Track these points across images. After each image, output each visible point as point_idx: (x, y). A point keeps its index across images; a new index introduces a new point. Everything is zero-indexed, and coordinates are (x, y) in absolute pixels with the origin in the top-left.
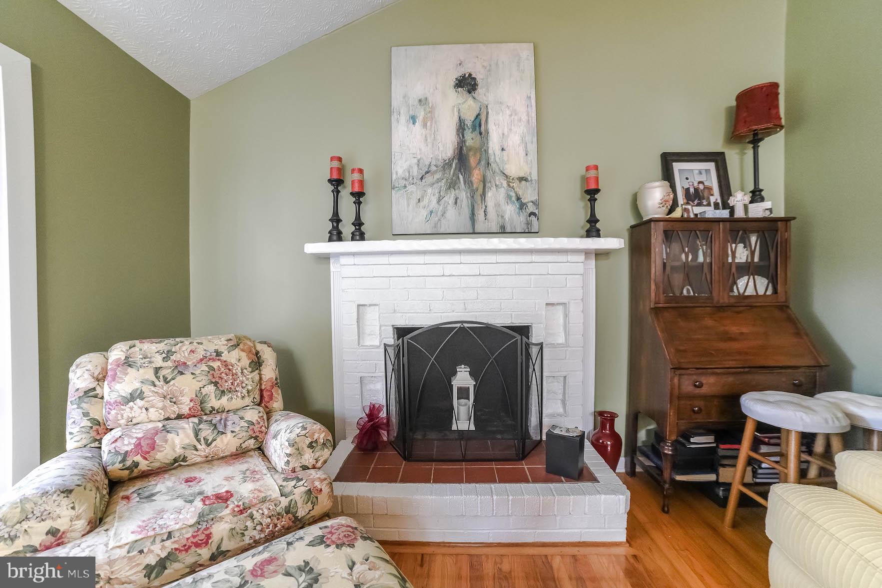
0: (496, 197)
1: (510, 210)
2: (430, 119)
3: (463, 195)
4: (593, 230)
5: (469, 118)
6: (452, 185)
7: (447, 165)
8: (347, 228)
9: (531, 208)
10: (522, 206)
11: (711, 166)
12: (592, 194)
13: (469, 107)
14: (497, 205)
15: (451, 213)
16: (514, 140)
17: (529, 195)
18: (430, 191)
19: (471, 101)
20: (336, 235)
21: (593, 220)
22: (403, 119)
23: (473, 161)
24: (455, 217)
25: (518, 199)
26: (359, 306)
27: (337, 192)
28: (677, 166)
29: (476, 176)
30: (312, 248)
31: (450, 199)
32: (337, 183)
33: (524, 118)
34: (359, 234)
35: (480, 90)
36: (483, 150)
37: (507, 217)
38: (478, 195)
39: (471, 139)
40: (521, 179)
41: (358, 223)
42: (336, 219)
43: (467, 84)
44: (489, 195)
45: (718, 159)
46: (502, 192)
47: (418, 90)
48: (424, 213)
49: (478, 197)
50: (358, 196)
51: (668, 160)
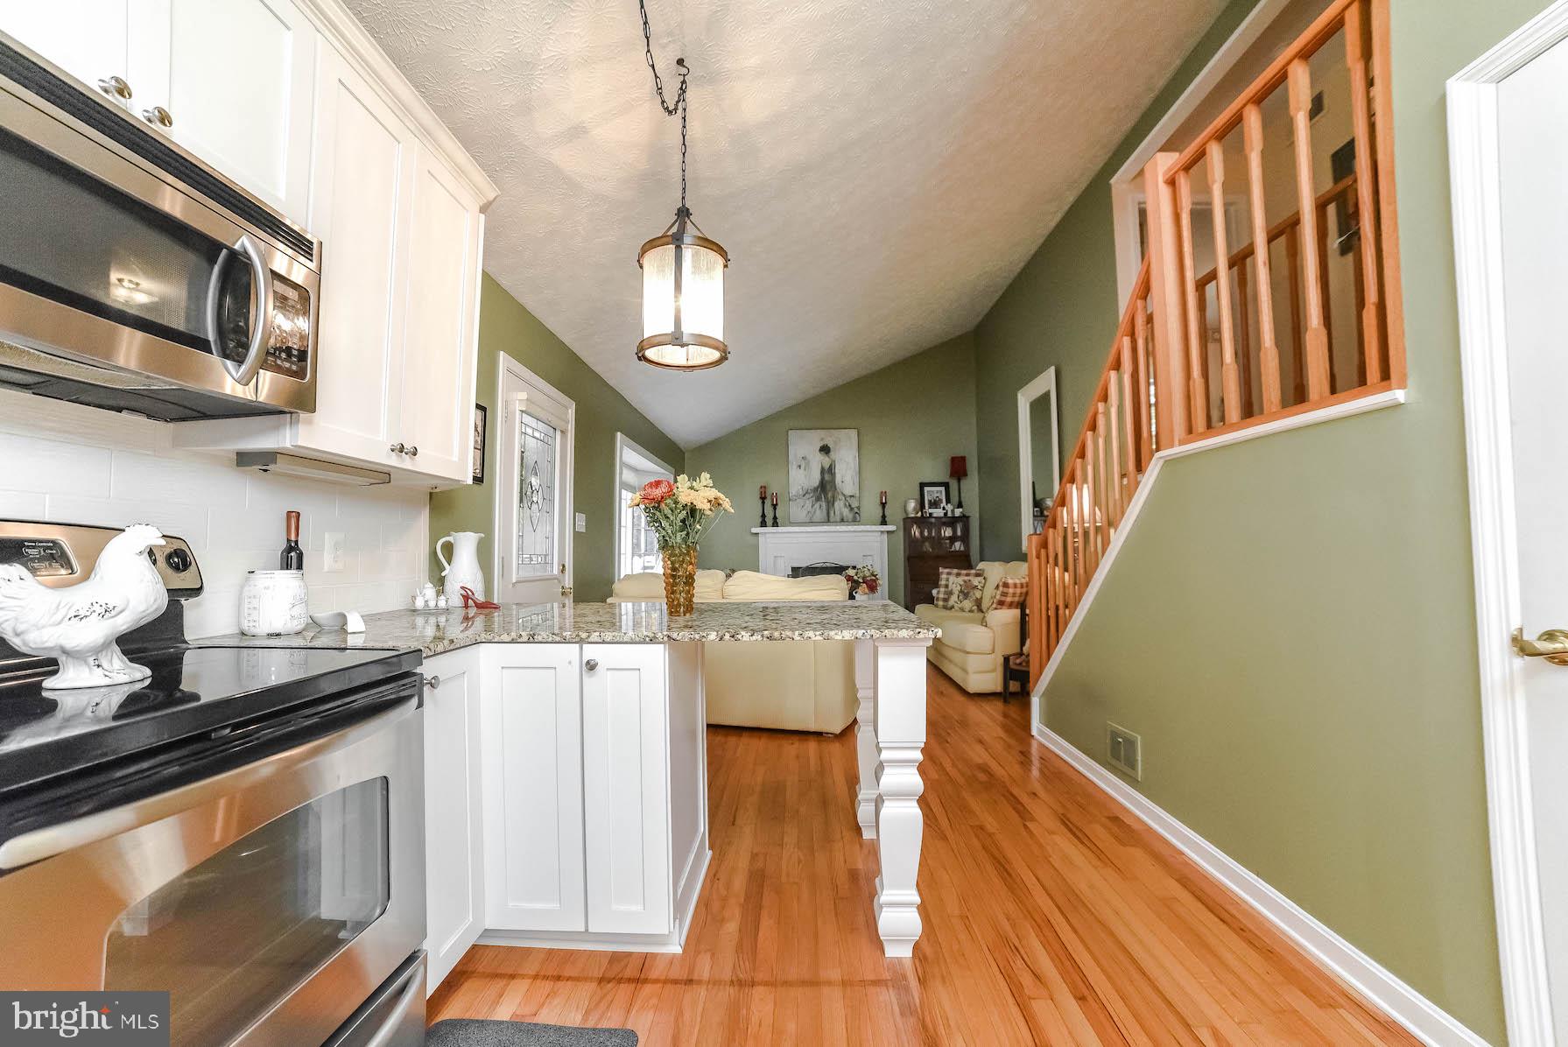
0: (839, 505)
1: (846, 512)
2: (808, 464)
3: (824, 504)
4: (884, 522)
5: (827, 466)
6: (818, 499)
7: (815, 489)
8: (769, 520)
9: (856, 510)
10: (852, 509)
11: (943, 489)
12: (883, 505)
13: (826, 462)
14: (840, 509)
15: (818, 512)
16: (848, 479)
17: (855, 504)
18: (808, 502)
19: (827, 459)
20: (763, 524)
21: (884, 516)
22: (795, 467)
23: (828, 487)
24: (820, 514)
25: (850, 506)
26: (775, 557)
27: (763, 503)
28: (926, 489)
29: (830, 495)
30: (754, 530)
31: (817, 505)
32: (763, 499)
33: (853, 465)
34: (775, 524)
35: (832, 453)
36: (833, 481)
37: (844, 514)
38: (830, 504)
39: (827, 477)
40: (851, 496)
41: (775, 518)
42: (763, 516)
43: (825, 450)
44: (836, 504)
45: (946, 485)
46: (842, 503)
47: (801, 453)
48: (806, 512)
49: (830, 505)
50: (775, 506)
51: (922, 485)
